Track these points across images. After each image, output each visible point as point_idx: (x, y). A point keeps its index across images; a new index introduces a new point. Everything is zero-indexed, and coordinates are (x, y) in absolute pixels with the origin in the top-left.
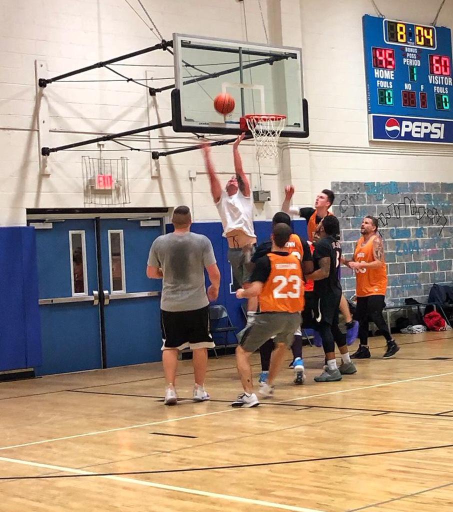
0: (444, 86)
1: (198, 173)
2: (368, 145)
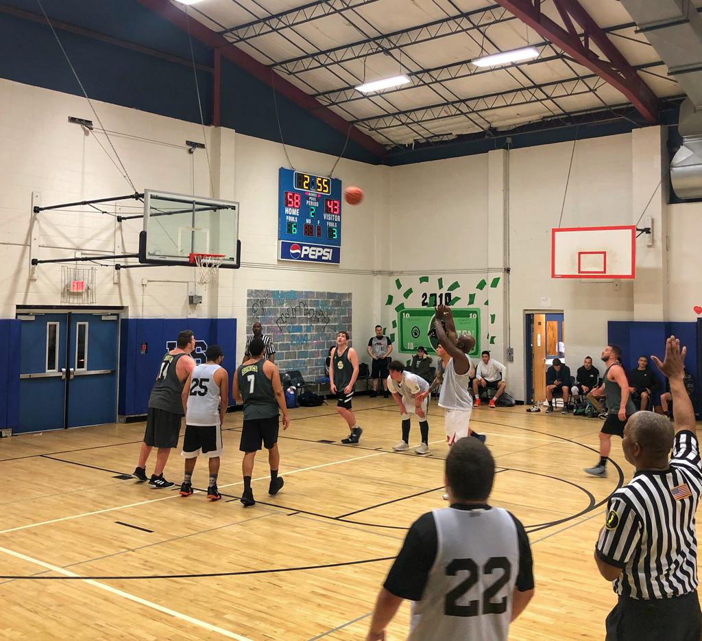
0: (334, 222)
1: (148, 281)
2: (276, 263)
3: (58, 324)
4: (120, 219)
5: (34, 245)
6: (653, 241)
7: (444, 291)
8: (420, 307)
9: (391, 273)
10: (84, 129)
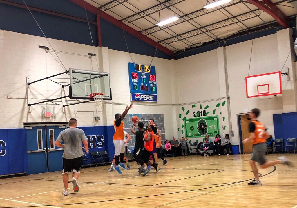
0: (153, 84)
1: (77, 111)
3: (41, 130)
4: (63, 86)
5: (29, 98)
6: (289, 78)
7: (203, 110)
8: (193, 117)
9: (180, 105)
10: (45, 50)
